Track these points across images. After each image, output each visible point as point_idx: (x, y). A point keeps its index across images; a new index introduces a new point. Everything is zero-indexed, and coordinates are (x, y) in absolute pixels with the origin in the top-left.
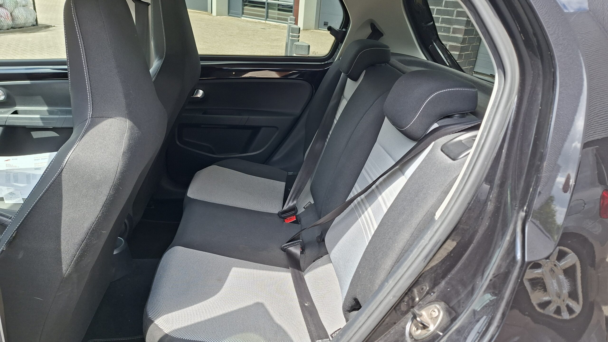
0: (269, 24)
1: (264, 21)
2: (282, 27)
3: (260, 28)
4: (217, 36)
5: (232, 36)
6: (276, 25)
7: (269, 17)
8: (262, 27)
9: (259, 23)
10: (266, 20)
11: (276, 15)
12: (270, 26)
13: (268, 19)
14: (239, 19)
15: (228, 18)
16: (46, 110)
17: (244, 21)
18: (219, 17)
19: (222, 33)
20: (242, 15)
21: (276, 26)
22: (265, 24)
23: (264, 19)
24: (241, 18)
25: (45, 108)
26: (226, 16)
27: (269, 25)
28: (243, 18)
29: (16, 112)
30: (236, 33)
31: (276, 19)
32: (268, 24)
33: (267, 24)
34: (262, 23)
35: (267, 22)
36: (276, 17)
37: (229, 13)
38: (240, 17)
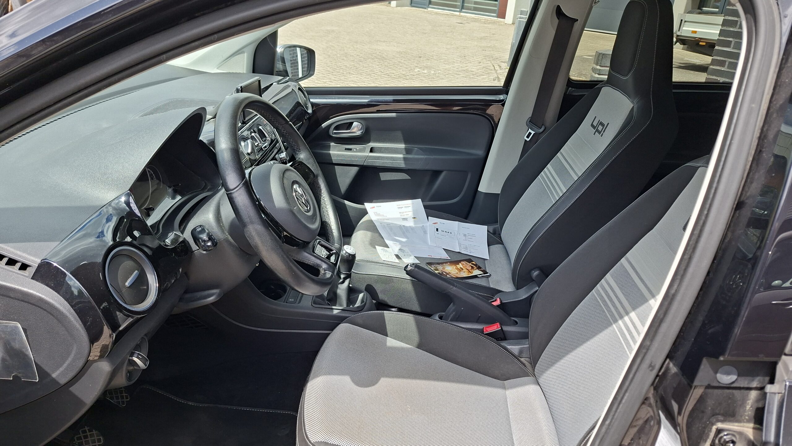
0: (466, 17)
1: (458, 13)
2: (484, 21)
3: (455, 22)
4: (407, 34)
5: (426, 33)
6: (474, 18)
7: (465, 7)
8: (458, 22)
9: (451, 15)
10: (460, 12)
11: (472, 4)
12: (467, 19)
13: (463, 10)
14: (425, 10)
15: (410, 9)
16: (403, 147)
17: (432, 13)
18: (399, 8)
19: (412, 31)
20: (429, 5)
21: (475, 20)
22: (459, 16)
23: (459, 10)
24: (428, 9)
25: (402, 146)
26: (408, 7)
27: (465, 19)
28: (429, 9)
29: (372, 150)
30: (430, 30)
31: (472, 9)
32: (464, 17)
33: (461, 16)
34: (456, 16)
35: (462, 14)
36: (471, 6)
37: (411, 3)
38: (426, 8)
